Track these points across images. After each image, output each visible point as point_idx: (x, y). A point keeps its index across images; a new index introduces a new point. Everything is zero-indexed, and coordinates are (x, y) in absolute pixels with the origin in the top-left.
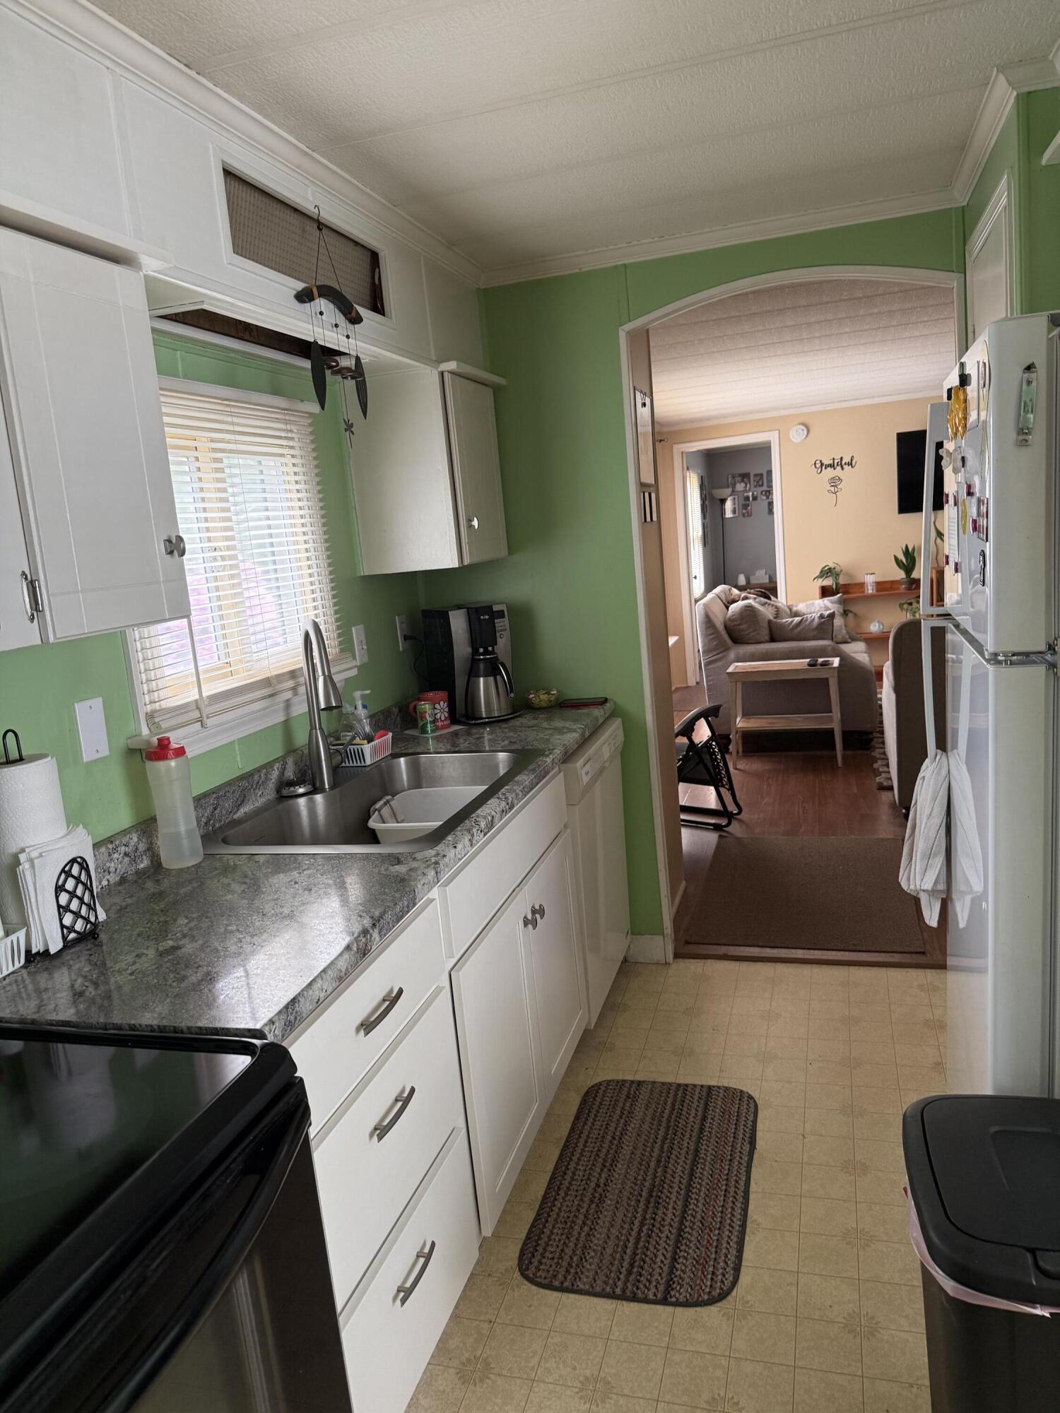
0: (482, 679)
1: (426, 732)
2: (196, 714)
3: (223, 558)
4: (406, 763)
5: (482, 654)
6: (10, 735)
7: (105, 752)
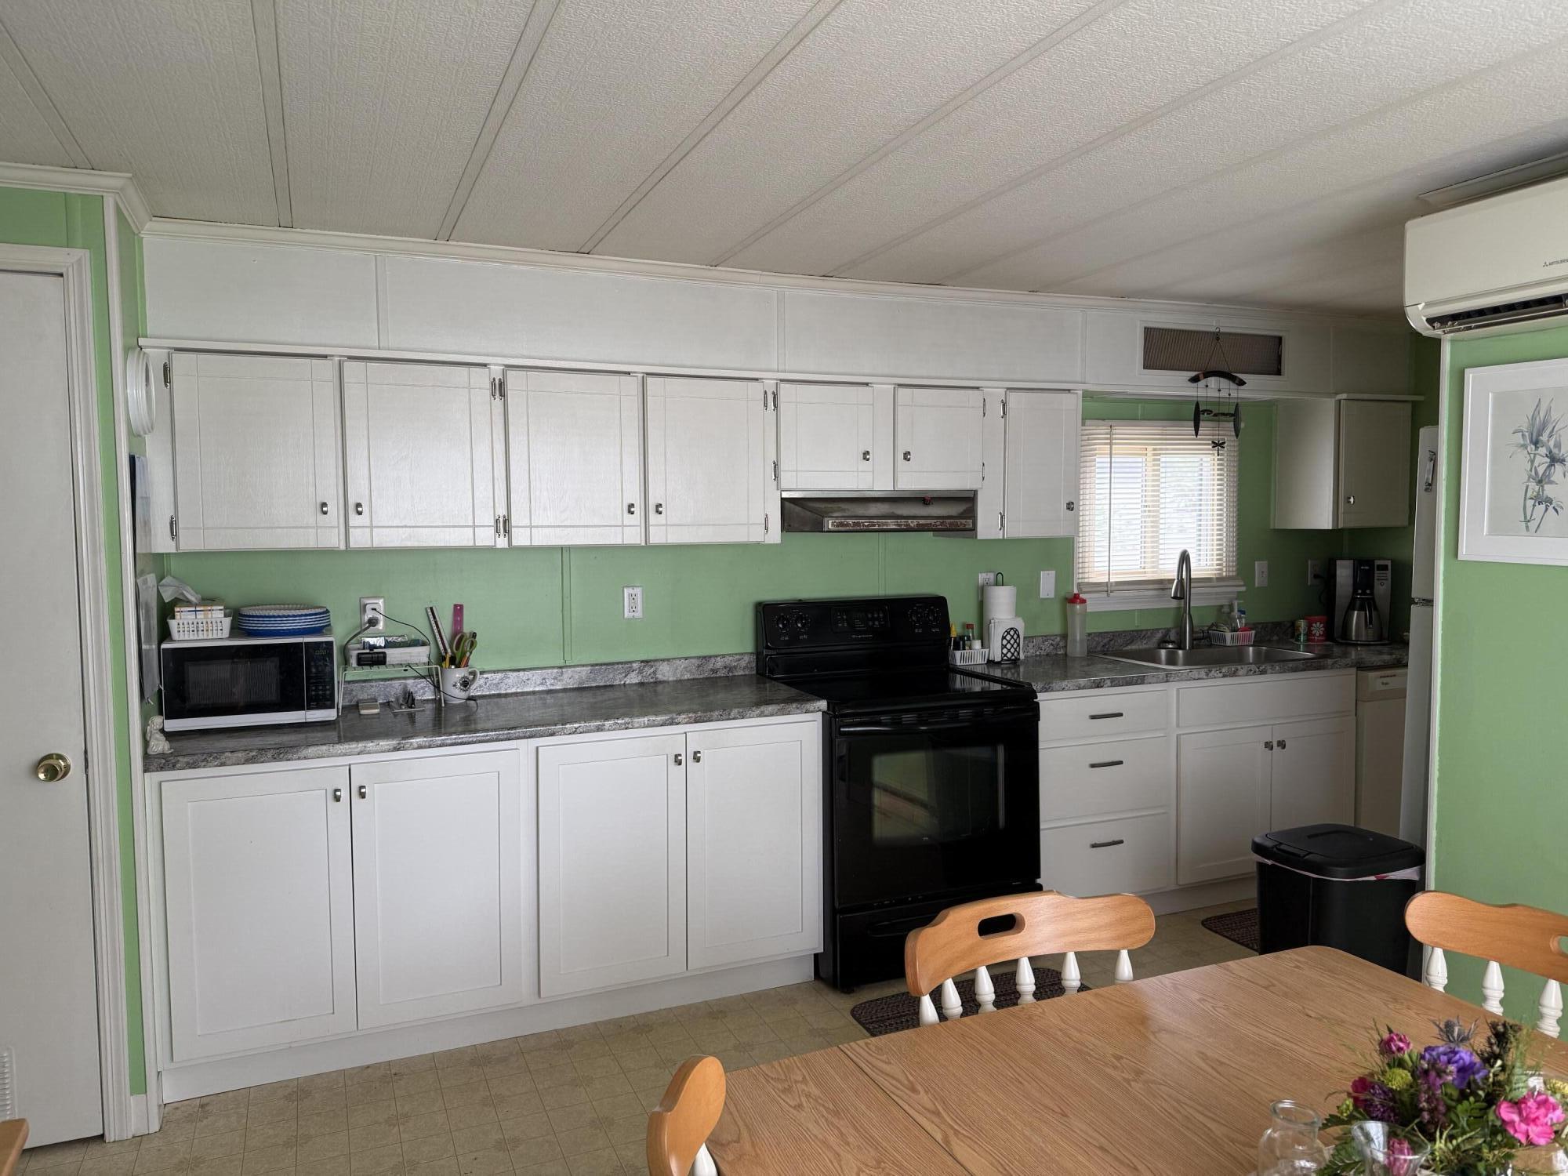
0: (1356, 612)
1: (1299, 640)
2: (1106, 589)
3: (1149, 511)
4: (1254, 650)
5: (1360, 594)
6: (1000, 576)
7: (1052, 595)
